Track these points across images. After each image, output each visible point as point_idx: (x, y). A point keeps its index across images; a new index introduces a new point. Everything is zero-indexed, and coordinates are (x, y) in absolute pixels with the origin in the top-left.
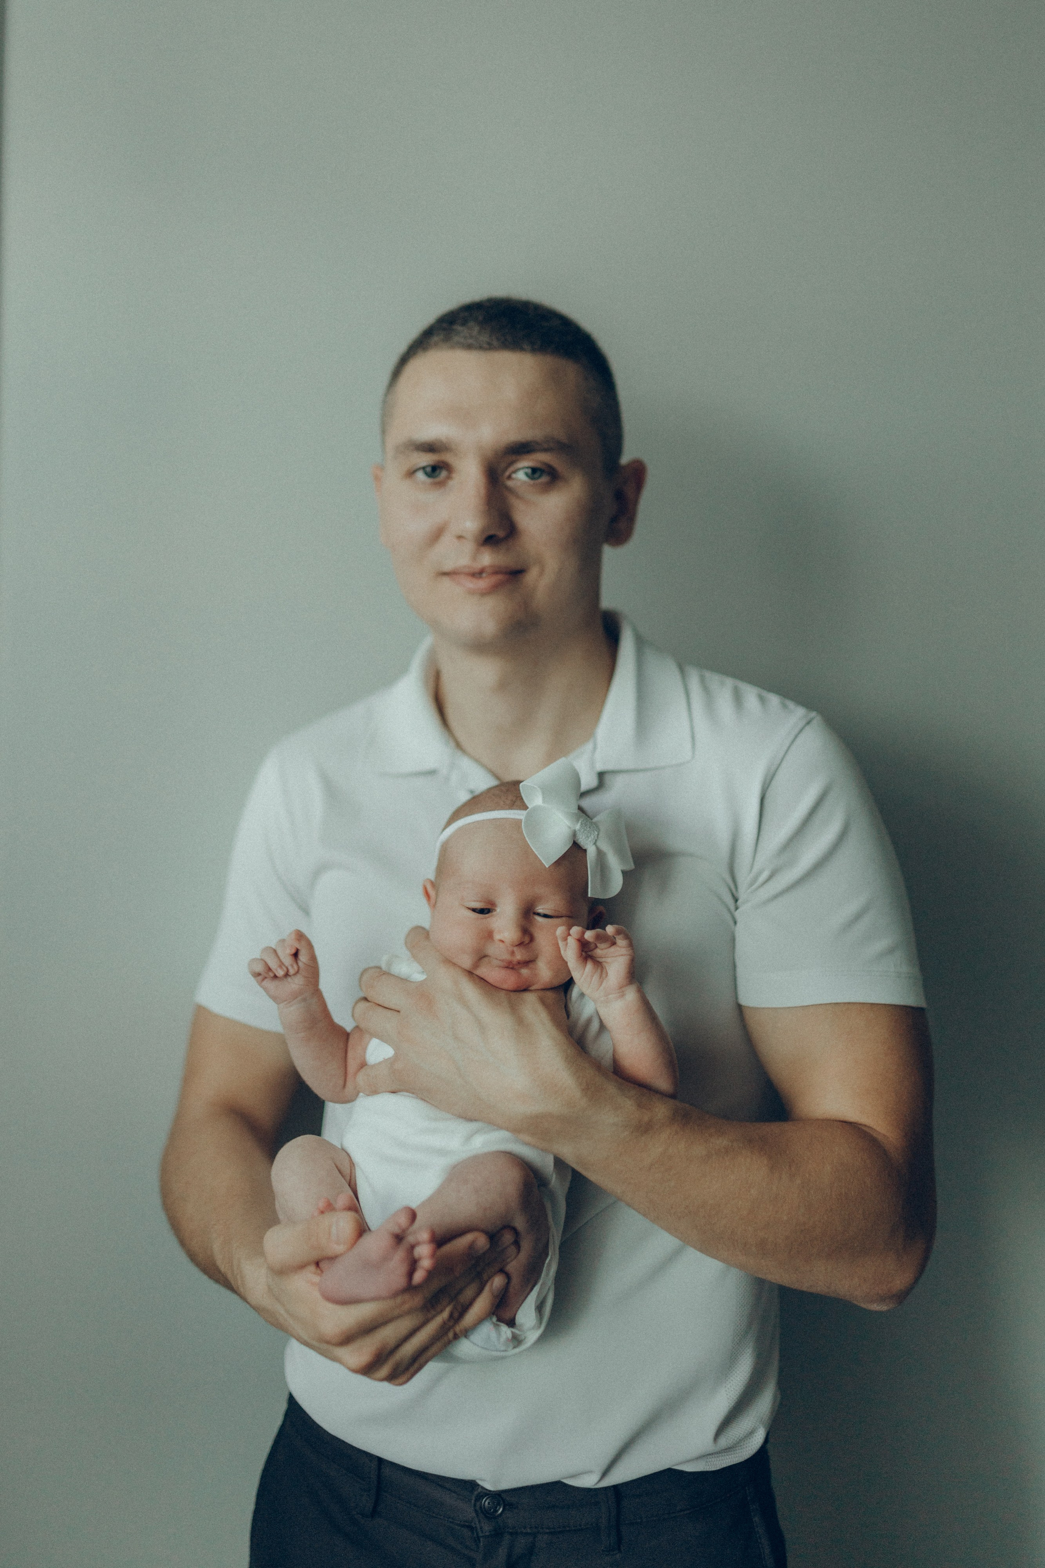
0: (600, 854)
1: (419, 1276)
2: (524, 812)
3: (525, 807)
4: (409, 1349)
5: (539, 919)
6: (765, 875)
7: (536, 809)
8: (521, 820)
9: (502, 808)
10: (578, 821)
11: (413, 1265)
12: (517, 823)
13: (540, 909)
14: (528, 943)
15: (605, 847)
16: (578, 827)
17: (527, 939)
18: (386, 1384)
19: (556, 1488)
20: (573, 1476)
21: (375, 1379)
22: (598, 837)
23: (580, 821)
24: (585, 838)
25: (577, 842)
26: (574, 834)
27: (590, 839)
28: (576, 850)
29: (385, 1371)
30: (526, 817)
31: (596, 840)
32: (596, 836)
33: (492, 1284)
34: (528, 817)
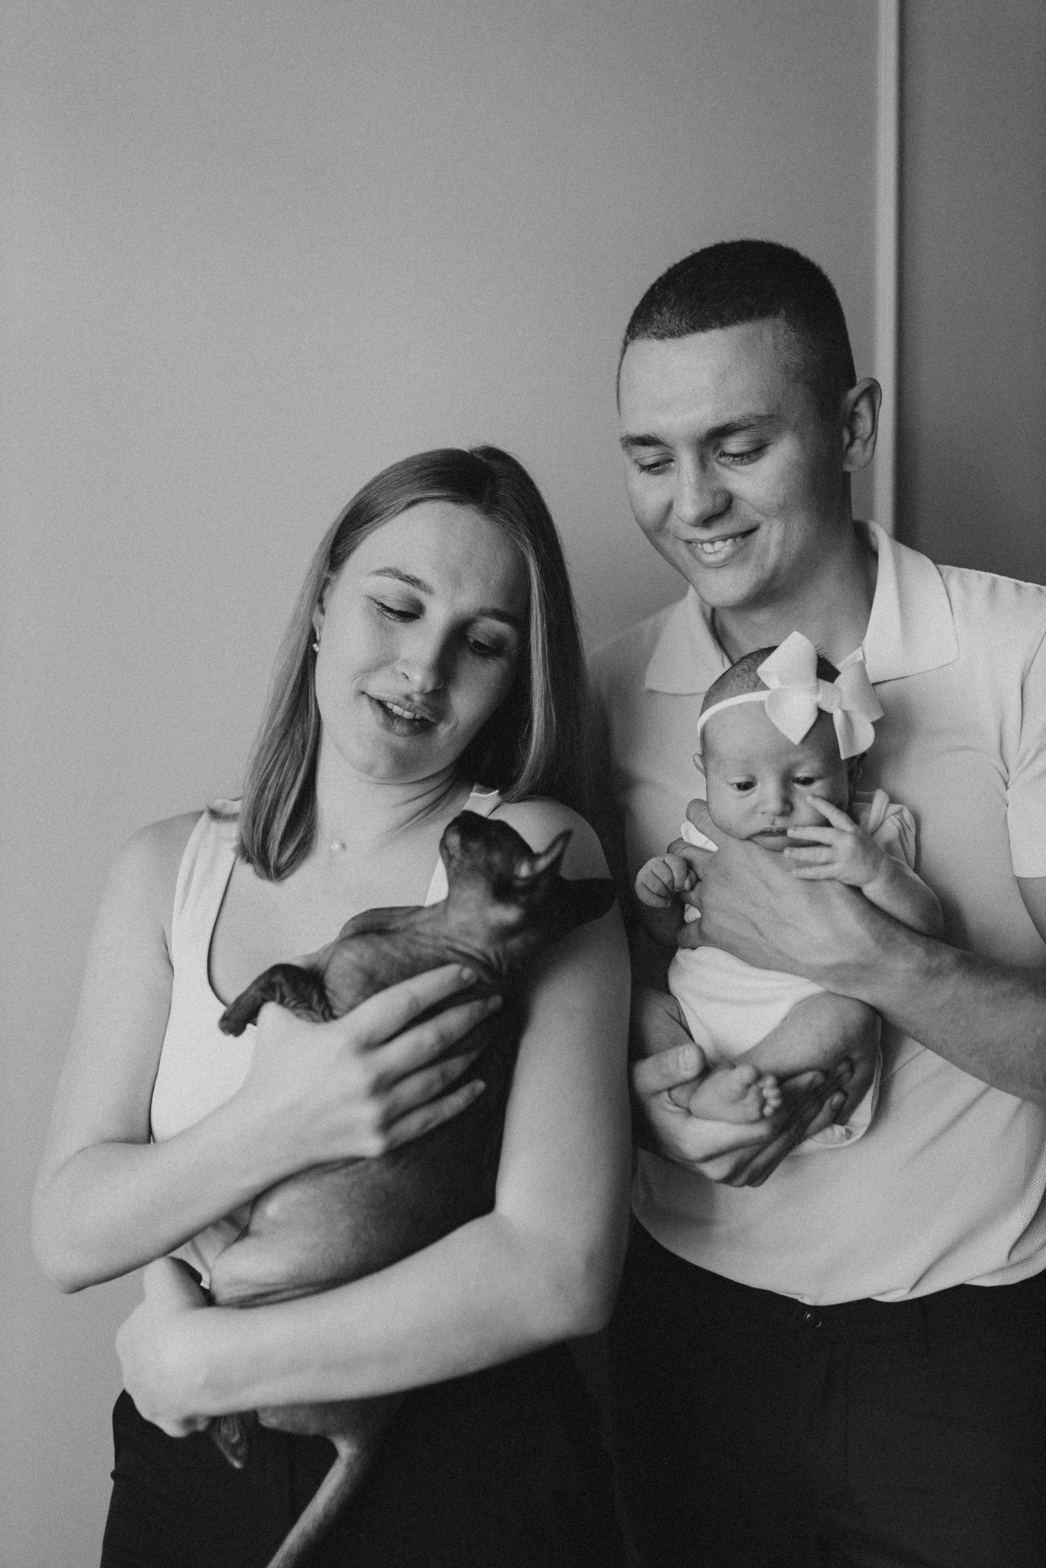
0: (847, 714)
2: (767, 693)
3: (765, 687)
4: (761, 1160)
5: (798, 786)
6: (1032, 753)
7: (776, 688)
8: (765, 700)
9: (746, 692)
10: (819, 691)
11: (763, 1102)
13: (801, 774)
14: (789, 813)
15: (850, 706)
16: (821, 694)
17: (788, 808)
18: (747, 1188)
19: (867, 1304)
20: (883, 1294)
21: (736, 1186)
22: (841, 700)
24: (829, 705)
25: (823, 712)
26: (819, 704)
27: (834, 705)
28: (823, 717)
29: (742, 1179)
30: (769, 697)
31: (841, 703)
32: (839, 700)
33: (832, 1100)
34: (771, 698)
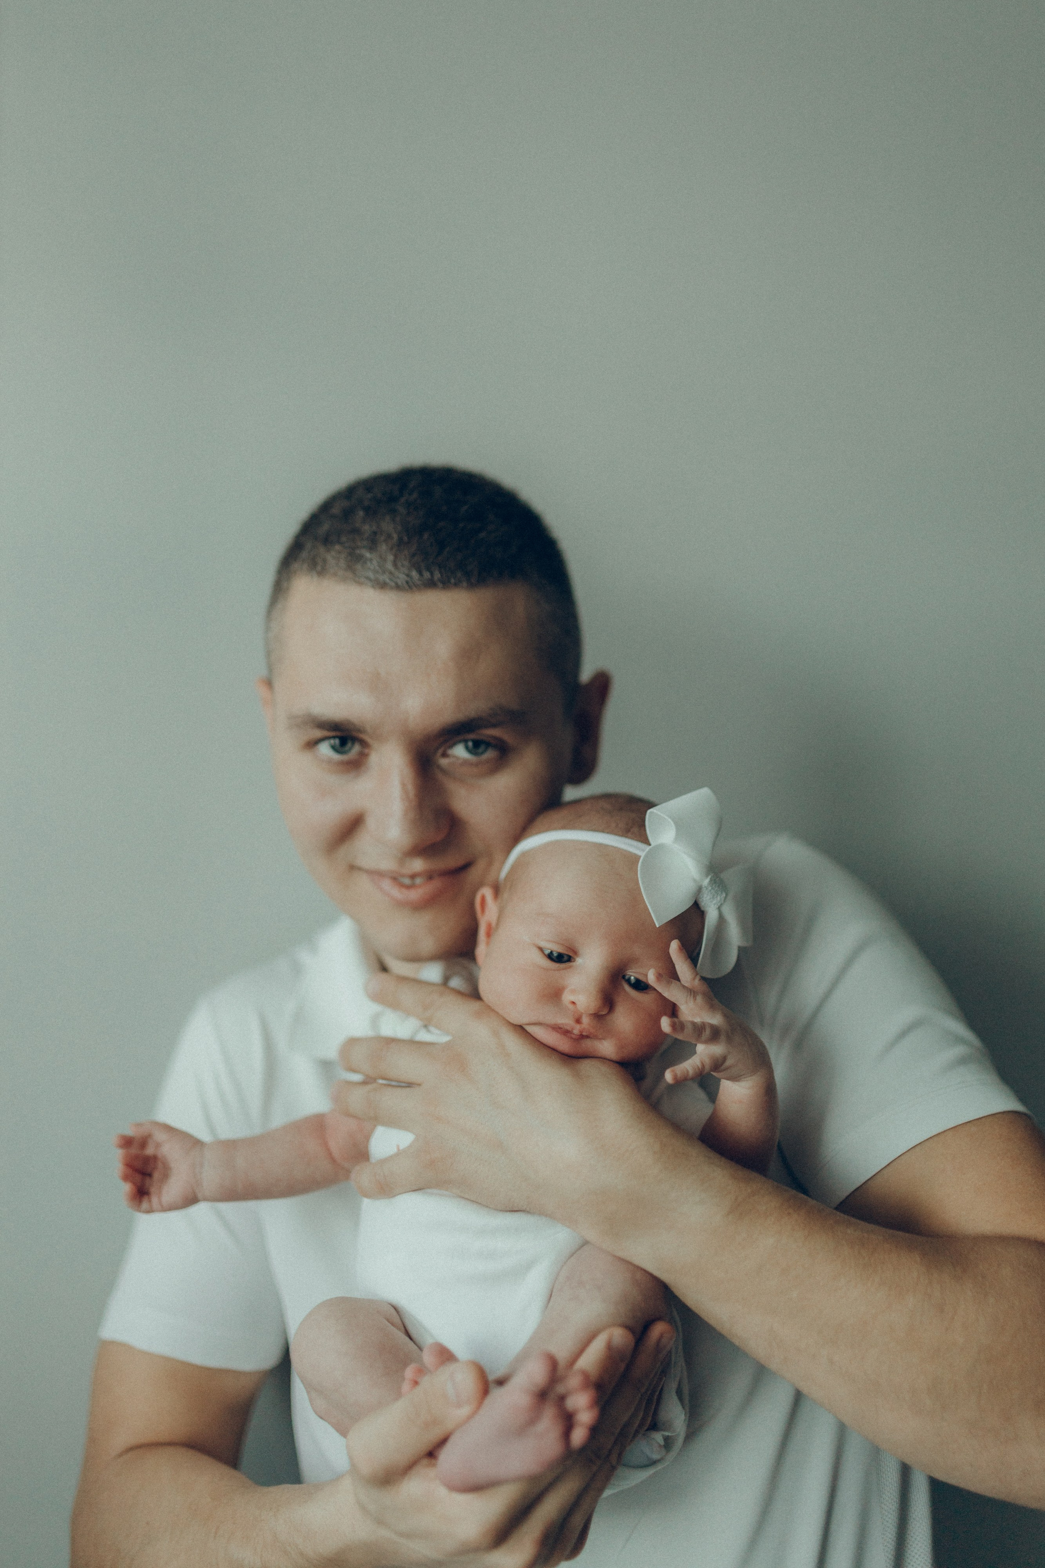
0: (721, 919)
1: (579, 1436)
2: (648, 848)
7: (660, 847)
8: (640, 857)
10: (707, 876)
11: (568, 1421)
12: (634, 859)
15: (729, 913)
16: (706, 882)
17: (605, 1010)
22: (724, 900)
23: (710, 877)
24: (710, 899)
25: (698, 903)
26: (700, 890)
27: (714, 902)
30: (646, 856)
31: (721, 904)
32: (723, 899)
34: (650, 855)
